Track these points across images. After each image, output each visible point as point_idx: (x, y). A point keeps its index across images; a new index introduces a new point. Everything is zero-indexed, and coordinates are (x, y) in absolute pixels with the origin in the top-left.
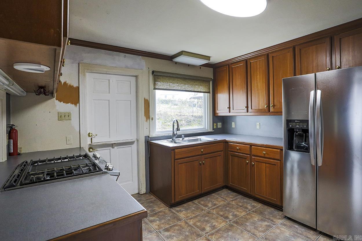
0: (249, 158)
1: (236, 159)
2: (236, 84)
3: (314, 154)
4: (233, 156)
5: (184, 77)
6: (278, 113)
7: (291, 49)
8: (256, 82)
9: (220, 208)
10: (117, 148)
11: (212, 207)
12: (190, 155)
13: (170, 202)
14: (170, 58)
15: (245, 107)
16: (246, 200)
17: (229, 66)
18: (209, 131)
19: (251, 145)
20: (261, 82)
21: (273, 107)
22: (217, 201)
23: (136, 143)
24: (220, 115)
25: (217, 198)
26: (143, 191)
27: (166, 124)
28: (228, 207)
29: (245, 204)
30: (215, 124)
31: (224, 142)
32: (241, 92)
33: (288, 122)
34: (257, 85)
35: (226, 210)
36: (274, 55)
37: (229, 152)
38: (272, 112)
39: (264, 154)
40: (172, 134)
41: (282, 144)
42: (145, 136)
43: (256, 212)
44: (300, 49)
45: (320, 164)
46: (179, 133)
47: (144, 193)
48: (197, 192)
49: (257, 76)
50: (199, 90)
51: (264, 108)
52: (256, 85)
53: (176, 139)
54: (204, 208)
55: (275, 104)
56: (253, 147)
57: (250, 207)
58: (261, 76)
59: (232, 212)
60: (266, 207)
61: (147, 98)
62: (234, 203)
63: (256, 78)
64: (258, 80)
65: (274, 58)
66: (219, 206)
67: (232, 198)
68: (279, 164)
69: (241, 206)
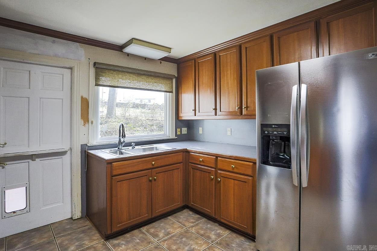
0: (214, 172)
1: (198, 173)
2: (202, 82)
3: (297, 171)
4: (194, 169)
5: (137, 71)
6: (251, 116)
7: (268, 38)
8: (226, 78)
9: (175, 238)
10: (41, 160)
11: (164, 237)
12: (135, 170)
13: (105, 233)
14: (120, 48)
15: (212, 109)
16: (210, 225)
17: (195, 61)
18: (171, 137)
19: (217, 156)
20: (232, 79)
21: (246, 109)
22: (173, 227)
23: (69, 153)
24: (183, 118)
25: (173, 223)
26: (78, 214)
27: (135, 129)
28: (185, 236)
29: (208, 231)
30: (178, 130)
31: (183, 152)
32: (209, 91)
33: (263, 126)
34: (228, 83)
35: (181, 242)
36: (247, 45)
37: (190, 164)
38: (245, 115)
39: (233, 168)
40: (118, 142)
41: (255, 155)
42: (81, 145)
43: (220, 244)
44: (279, 37)
45: (305, 184)
46: (127, 140)
47: (79, 217)
48: (146, 216)
49: (227, 72)
50: (158, 88)
51: (235, 110)
52: (226, 82)
53: (122, 148)
54: (152, 239)
55: (248, 105)
56: (219, 158)
57: (213, 237)
58: (232, 71)
59: (189, 245)
60: (234, 235)
61: (85, 96)
62: (193, 230)
63: (226, 74)
64: (229, 76)
65: (247, 50)
66: (173, 236)
67: (193, 223)
68: (251, 182)
69: (202, 235)
